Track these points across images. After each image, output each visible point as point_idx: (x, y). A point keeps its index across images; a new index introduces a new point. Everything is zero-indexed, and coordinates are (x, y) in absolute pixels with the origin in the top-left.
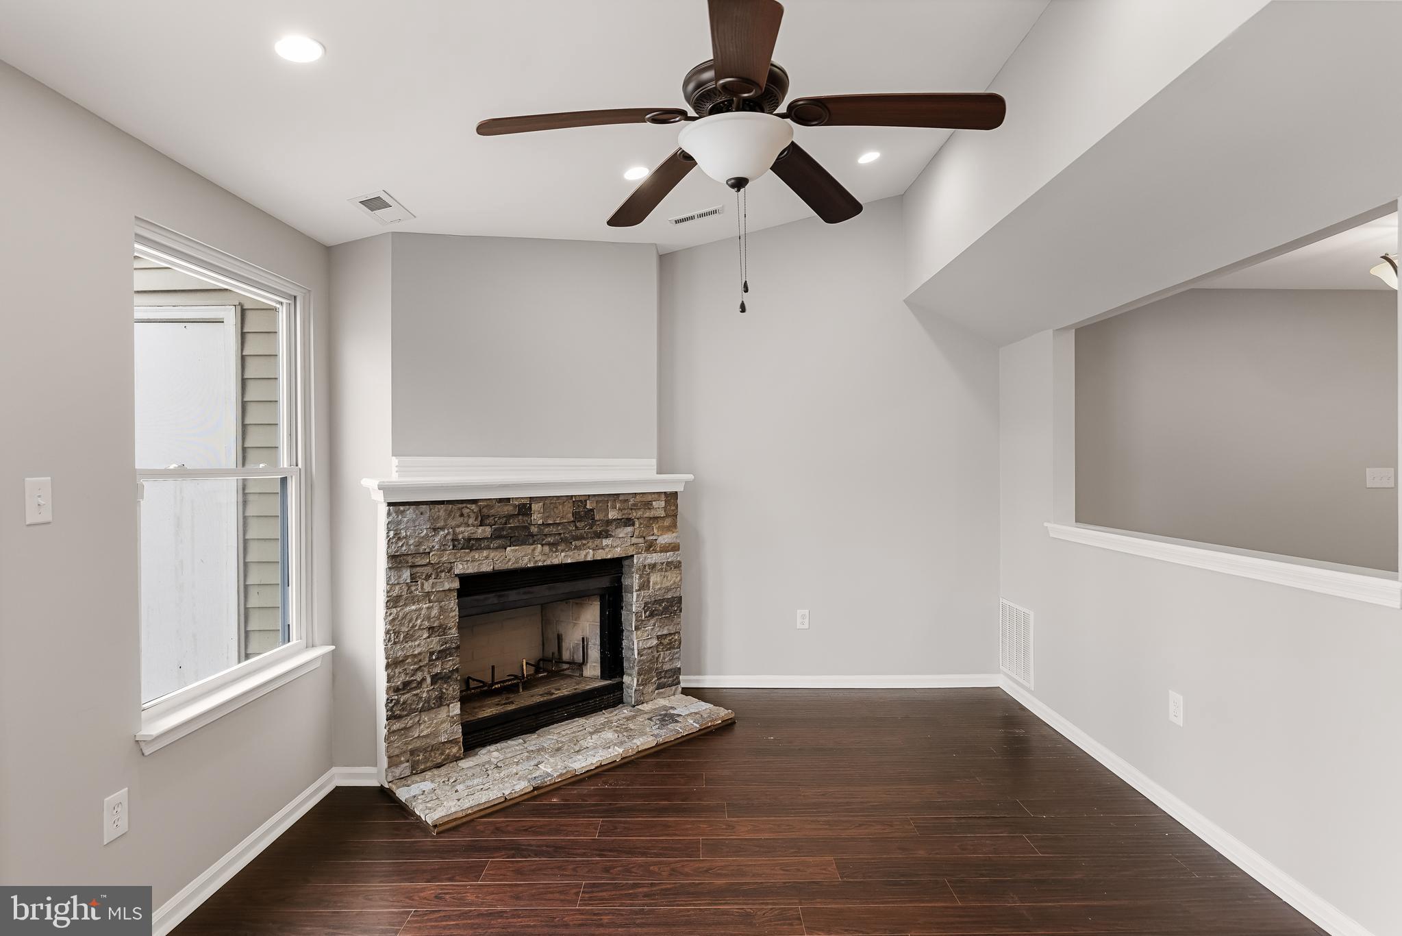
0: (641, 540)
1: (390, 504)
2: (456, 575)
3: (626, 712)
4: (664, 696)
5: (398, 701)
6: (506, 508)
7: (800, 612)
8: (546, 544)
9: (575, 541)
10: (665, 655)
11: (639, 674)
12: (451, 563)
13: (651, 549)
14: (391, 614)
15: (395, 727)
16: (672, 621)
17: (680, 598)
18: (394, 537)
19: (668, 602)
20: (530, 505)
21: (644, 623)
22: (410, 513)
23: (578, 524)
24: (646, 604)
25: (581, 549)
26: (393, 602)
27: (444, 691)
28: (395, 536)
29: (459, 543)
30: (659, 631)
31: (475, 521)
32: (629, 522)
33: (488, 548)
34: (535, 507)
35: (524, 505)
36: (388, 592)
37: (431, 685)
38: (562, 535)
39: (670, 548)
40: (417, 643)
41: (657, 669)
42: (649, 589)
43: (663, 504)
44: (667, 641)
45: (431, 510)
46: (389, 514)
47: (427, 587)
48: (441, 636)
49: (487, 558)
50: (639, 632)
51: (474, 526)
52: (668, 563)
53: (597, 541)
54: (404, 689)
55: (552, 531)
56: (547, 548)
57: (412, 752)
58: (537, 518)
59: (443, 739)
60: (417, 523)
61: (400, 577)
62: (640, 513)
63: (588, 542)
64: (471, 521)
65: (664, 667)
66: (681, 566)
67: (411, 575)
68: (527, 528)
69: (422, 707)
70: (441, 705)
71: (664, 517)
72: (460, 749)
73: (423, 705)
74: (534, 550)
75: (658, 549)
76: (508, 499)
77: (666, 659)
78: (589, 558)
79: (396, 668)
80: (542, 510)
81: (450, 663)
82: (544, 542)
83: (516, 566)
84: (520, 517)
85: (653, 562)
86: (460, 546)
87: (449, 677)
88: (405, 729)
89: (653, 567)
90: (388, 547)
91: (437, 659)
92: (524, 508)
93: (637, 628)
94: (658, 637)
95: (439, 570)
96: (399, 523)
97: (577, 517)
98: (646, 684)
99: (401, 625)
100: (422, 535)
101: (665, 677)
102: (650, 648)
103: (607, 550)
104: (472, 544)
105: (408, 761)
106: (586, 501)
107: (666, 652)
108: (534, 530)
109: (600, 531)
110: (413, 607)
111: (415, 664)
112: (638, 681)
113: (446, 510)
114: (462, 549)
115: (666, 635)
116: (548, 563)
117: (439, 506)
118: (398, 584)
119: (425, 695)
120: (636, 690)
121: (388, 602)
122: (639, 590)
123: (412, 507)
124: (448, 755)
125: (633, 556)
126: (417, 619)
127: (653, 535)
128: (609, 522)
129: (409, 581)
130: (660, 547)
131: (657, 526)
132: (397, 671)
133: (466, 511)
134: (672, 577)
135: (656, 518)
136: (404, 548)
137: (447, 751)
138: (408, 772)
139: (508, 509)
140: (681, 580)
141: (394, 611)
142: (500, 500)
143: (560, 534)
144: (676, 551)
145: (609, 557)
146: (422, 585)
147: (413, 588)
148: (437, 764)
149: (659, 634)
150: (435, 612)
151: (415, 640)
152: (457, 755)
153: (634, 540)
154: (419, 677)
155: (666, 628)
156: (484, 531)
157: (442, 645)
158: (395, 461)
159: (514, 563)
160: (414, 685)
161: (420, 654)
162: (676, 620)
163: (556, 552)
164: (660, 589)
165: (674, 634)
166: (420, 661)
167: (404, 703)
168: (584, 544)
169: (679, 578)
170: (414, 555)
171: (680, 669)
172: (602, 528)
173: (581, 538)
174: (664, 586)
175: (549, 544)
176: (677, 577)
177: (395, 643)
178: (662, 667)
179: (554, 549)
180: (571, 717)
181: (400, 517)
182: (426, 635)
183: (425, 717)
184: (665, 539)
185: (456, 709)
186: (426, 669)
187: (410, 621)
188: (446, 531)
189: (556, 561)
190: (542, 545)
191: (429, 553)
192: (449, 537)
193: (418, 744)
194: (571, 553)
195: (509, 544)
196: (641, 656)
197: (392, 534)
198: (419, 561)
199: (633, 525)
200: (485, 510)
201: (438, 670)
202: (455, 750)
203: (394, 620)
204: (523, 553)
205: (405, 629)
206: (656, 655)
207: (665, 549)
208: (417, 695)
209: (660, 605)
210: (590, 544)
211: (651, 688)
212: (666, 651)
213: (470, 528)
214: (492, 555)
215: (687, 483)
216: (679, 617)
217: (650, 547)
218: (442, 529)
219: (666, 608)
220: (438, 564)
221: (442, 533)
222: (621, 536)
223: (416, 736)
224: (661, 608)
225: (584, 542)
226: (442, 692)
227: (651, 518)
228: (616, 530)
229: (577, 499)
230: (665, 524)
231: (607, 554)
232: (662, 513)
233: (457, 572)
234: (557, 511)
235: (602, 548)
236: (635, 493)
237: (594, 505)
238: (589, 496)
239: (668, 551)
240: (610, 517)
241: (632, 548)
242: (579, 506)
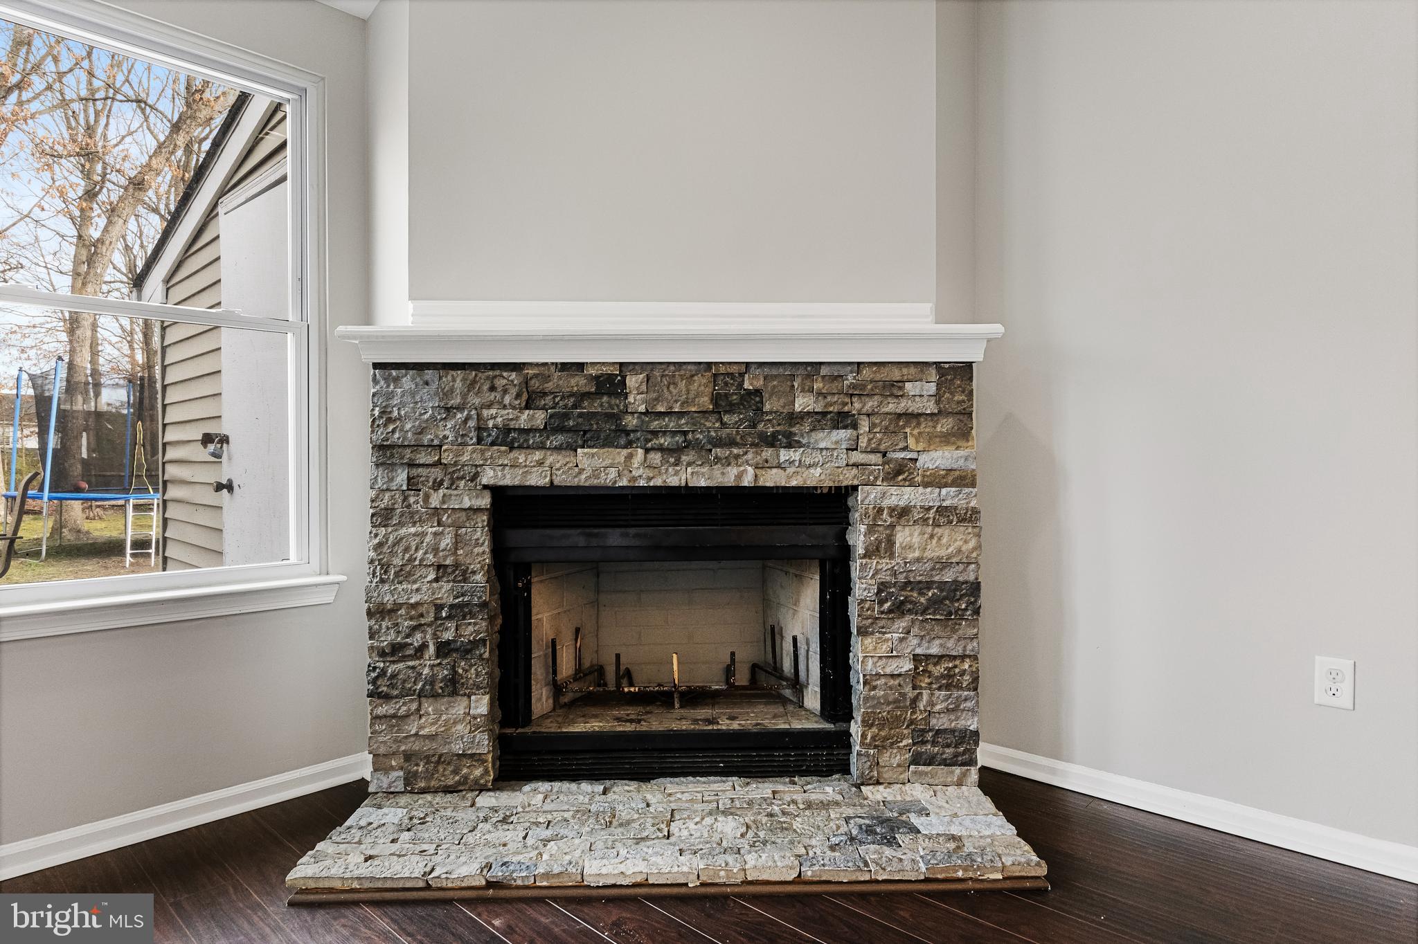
0: (875, 458)
1: (376, 366)
2: (485, 487)
3: (829, 789)
4: (931, 781)
5: (383, 672)
6: (573, 382)
8: (653, 449)
9: (715, 446)
10: (934, 701)
11: (867, 724)
12: (476, 466)
13: (900, 478)
14: (376, 535)
15: (380, 711)
16: (954, 631)
17: (975, 588)
18: (380, 417)
19: (941, 591)
20: (624, 378)
21: (881, 623)
22: (407, 382)
23: (726, 418)
24: (882, 587)
25: (729, 465)
26: (382, 517)
27: (460, 671)
28: (384, 417)
29: (489, 435)
30: (919, 645)
31: (516, 398)
32: (843, 420)
33: (542, 447)
34: (632, 381)
35: (610, 377)
36: (372, 501)
37: (437, 657)
38: (690, 436)
39: (950, 479)
40: (415, 587)
41: (912, 722)
42: (892, 556)
43: (932, 388)
44: (938, 670)
45: (440, 378)
46: (375, 381)
47: (435, 500)
48: (460, 582)
49: (540, 463)
50: (868, 641)
51: (514, 408)
52: (941, 510)
53: (768, 453)
54: (393, 653)
55: (667, 426)
56: (656, 458)
57: (408, 757)
58: (637, 401)
59: (458, 748)
60: (418, 398)
61: (391, 480)
62: (870, 404)
63: (746, 453)
64: (507, 400)
65: (933, 721)
66: (977, 519)
67: (409, 479)
68: (615, 417)
69: (422, 690)
70: (454, 693)
71: (932, 414)
72: (486, 772)
73: (424, 686)
74: (630, 457)
75: (919, 479)
76: (580, 366)
77: (938, 708)
78: (747, 481)
79: (383, 620)
80: (644, 388)
81: (471, 628)
82: (649, 445)
83: (596, 482)
84: (605, 399)
85: (902, 504)
86: (490, 440)
87: (468, 651)
88: (394, 716)
89: (903, 513)
90: (373, 432)
91: (449, 617)
92: (610, 383)
93: (863, 632)
94: (916, 658)
95: (453, 476)
96: (390, 396)
97: (721, 404)
98: (884, 747)
99: (393, 553)
100: (426, 417)
101: (934, 743)
102: (892, 676)
103: (790, 470)
104: (510, 438)
105: (402, 768)
106: (742, 375)
107: (937, 693)
108: (631, 422)
109: (774, 435)
110: (413, 530)
111: (411, 619)
113: (464, 380)
114: (493, 444)
115: (942, 657)
116: (658, 482)
117: (454, 373)
118: (388, 490)
119: (426, 671)
121: (373, 515)
122: (865, 556)
123: (411, 372)
124: (466, 778)
125: (855, 488)
126: (417, 550)
127: (905, 449)
128: (794, 418)
129: (405, 487)
130: (924, 476)
131: (916, 432)
132: (384, 624)
133: (500, 383)
134: (952, 541)
135: (913, 417)
136: (397, 435)
137: (465, 771)
138: (401, 788)
139: (578, 383)
140: (978, 547)
141: (383, 531)
142: (564, 367)
143: (685, 433)
144: (966, 486)
145: (794, 483)
146: (427, 497)
147: (412, 500)
148: (445, 786)
149: (919, 651)
150: (447, 541)
151: (415, 582)
152: (482, 781)
153: (857, 457)
154: (417, 640)
155: (937, 642)
156: (532, 418)
157: (458, 597)
158: (410, 305)
159: (590, 477)
160: (410, 652)
161: (417, 604)
162: (965, 629)
163: (677, 465)
164: (918, 560)
165: (963, 657)
166: (422, 615)
167: (394, 676)
168: (737, 457)
169: (972, 544)
170: (417, 447)
171: (976, 733)
172: (778, 428)
173: (732, 443)
174: (928, 554)
175: (661, 449)
176: (966, 542)
177: (382, 581)
178: (926, 720)
179: (672, 460)
181: (392, 387)
182: (432, 576)
183: (428, 707)
184: (937, 459)
185: (481, 704)
186: (430, 631)
187: (407, 550)
188: (466, 413)
189: (673, 481)
190: (647, 451)
191: (441, 446)
192: (472, 424)
193: (416, 746)
194: (705, 469)
195: (580, 442)
196: (874, 688)
197: (376, 413)
198: (423, 458)
199: (855, 426)
200: (535, 384)
201: (448, 635)
202: (478, 772)
203: (380, 545)
204: (608, 462)
205: (397, 561)
206: (911, 694)
207: (936, 480)
208: (413, 668)
209: (921, 594)
210: (750, 456)
211: (893, 758)
212: (939, 689)
213: (506, 411)
214: (550, 460)
215: (991, 343)
216: (974, 623)
217: (898, 473)
218: (460, 408)
219: (935, 603)
220: (456, 464)
221: (459, 415)
222: (822, 445)
223: (412, 733)
224: (922, 600)
225: (735, 451)
226: (456, 672)
227: (899, 416)
228: (813, 434)
229: (722, 370)
230: (939, 429)
231: (789, 477)
232: (931, 407)
233: (485, 481)
234: (674, 391)
235: (779, 466)
236: (859, 364)
237: (759, 383)
238: (748, 364)
239: (945, 486)
240: (798, 407)
241: (855, 471)
242: (726, 384)
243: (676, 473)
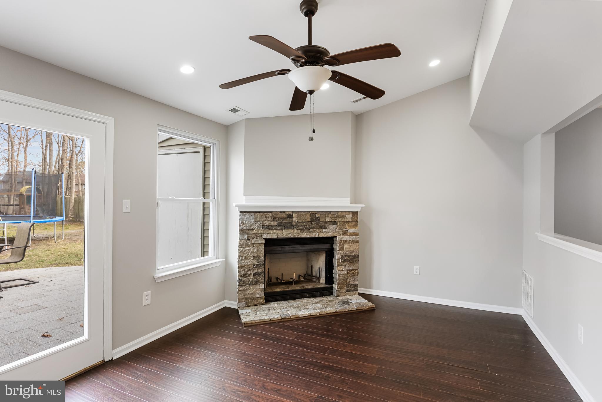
0: (340, 231)
1: (240, 212)
2: (264, 238)
3: (331, 298)
4: (350, 295)
5: (241, 280)
6: (283, 215)
7: (415, 267)
9: (311, 229)
10: (350, 278)
11: (338, 284)
12: (262, 234)
13: (345, 234)
14: (240, 250)
15: (241, 289)
16: (354, 265)
17: (358, 256)
18: (241, 223)
19: (352, 257)
20: (293, 214)
21: (341, 264)
22: (247, 215)
23: (313, 223)
24: (342, 256)
25: (313, 232)
26: (241, 246)
27: (258, 279)
28: (242, 223)
29: (265, 227)
30: (348, 268)
31: (271, 219)
32: (335, 223)
33: (276, 229)
34: (294, 215)
35: (290, 214)
36: (239, 242)
37: (253, 276)
38: (306, 227)
39: (354, 234)
40: (249, 261)
41: (347, 283)
42: (343, 250)
43: (351, 216)
44: (351, 272)
45: (255, 215)
46: (240, 215)
47: (253, 241)
48: (258, 259)
49: (275, 233)
50: (339, 267)
51: (270, 221)
52: (353, 241)
53: (321, 230)
54: (244, 276)
55: (301, 224)
56: (299, 231)
57: (246, 299)
58: (295, 219)
59: (258, 296)
60: (250, 219)
61: (243, 237)
62: (340, 220)
63: (316, 230)
64: (269, 219)
65: (350, 283)
66: (359, 242)
67: (247, 237)
68: (291, 223)
69: (250, 283)
70: (257, 284)
71: (351, 222)
72: (263, 300)
73: (251, 282)
74: (294, 231)
75: (348, 235)
76: (284, 212)
77: (351, 280)
78: (317, 236)
79: (241, 269)
80: (297, 217)
81: (261, 269)
82: (298, 229)
83: (287, 237)
84: (289, 219)
85: (345, 240)
86: (265, 228)
87: (260, 274)
88: (244, 290)
89: (345, 242)
90: (240, 227)
91: (256, 267)
92: (290, 216)
93: (338, 266)
94: (347, 270)
95: (257, 236)
96: (243, 219)
97: (312, 220)
98: (341, 289)
99: (243, 254)
100: (251, 223)
101: (350, 287)
102: (343, 274)
103: (325, 233)
104: (269, 228)
105: (245, 302)
106: (316, 214)
107: (351, 277)
108: (294, 224)
109: (322, 226)
110: (248, 248)
111: (248, 268)
112: (338, 287)
113: (260, 215)
114: (266, 229)
115: (352, 270)
116: (299, 236)
117: (258, 213)
118: (243, 240)
119: (251, 279)
120: (337, 290)
121: (239, 245)
122: (339, 250)
123: (248, 213)
124: (259, 302)
125: (337, 237)
126: (249, 253)
127: (346, 229)
128: (326, 223)
129: (246, 239)
130: (349, 234)
131: (348, 225)
132: (242, 270)
133: (267, 216)
134: (354, 247)
135: (347, 222)
136: (245, 227)
137: (259, 301)
138: (245, 305)
139: (284, 216)
140: (359, 248)
141: (241, 249)
142: (281, 212)
143: (305, 226)
144: (357, 236)
145: (326, 236)
146: (251, 241)
147: (248, 242)
148: (255, 304)
149: (348, 269)
150: (255, 251)
151: (248, 260)
152: (263, 303)
153: (337, 230)
154: (249, 273)
155: (351, 267)
156: (274, 223)
157: (258, 263)
158: (244, 197)
159: (285, 236)
160: (247, 275)
161: (249, 265)
162: (356, 264)
163: (303, 233)
164: (348, 251)
165: (355, 270)
166: (250, 267)
167: (244, 281)
168: (315, 231)
169: (358, 247)
170: (249, 230)
171: (358, 285)
172: (323, 225)
173: (314, 228)
174: (350, 250)
175: (300, 229)
176: (357, 247)
177: (241, 260)
178: (349, 283)
179: (302, 232)
180: (310, 297)
181: (244, 217)
182: (252, 259)
183: (251, 287)
184: (351, 231)
185: (262, 286)
186: (252, 270)
187: (247, 253)
188: (260, 222)
189: (303, 236)
190: (297, 230)
191: (254, 230)
192: (261, 225)
193: (248, 296)
194: (309, 234)
195: (284, 228)
196: (340, 277)
197: (241, 222)
198: (250, 232)
199: (337, 224)
200: (275, 216)
201: (256, 271)
202: (262, 301)
203: (241, 252)
204: (289, 232)
205: (245, 255)
206: (346, 277)
207: (351, 235)
208: (248, 279)
209: (349, 258)
210: (317, 230)
211: (343, 291)
212: (351, 276)
213: (269, 222)
214: (277, 232)
215: (362, 208)
216: (358, 263)
217: (345, 233)
218: (259, 221)
219: (351, 259)
220: (257, 233)
221: (258, 223)
222: (331, 228)
223: (248, 293)
224: (349, 259)
225: (315, 230)
226: (257, 279)
227: (345, 222)
228: (329, 226)
229: (312, 213)
230: (352, 224)
231: (325, 235)
232: (351, 220)
233: (264, 237)
234: (303, 217)
235: (323, 233)
236: (338, 212)
237: (319, 216)
238: (317, 212)
239: (353, 236)
240: (326, 220)
241: (337, 233)
242: (313, 216)
243: (303, 235)
